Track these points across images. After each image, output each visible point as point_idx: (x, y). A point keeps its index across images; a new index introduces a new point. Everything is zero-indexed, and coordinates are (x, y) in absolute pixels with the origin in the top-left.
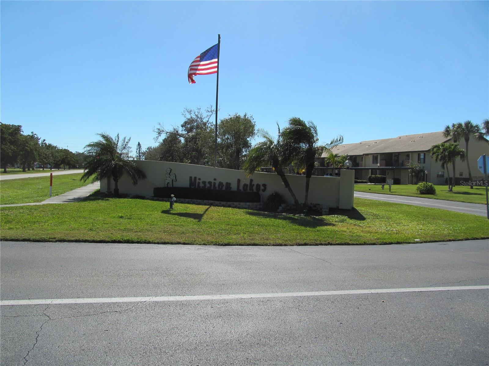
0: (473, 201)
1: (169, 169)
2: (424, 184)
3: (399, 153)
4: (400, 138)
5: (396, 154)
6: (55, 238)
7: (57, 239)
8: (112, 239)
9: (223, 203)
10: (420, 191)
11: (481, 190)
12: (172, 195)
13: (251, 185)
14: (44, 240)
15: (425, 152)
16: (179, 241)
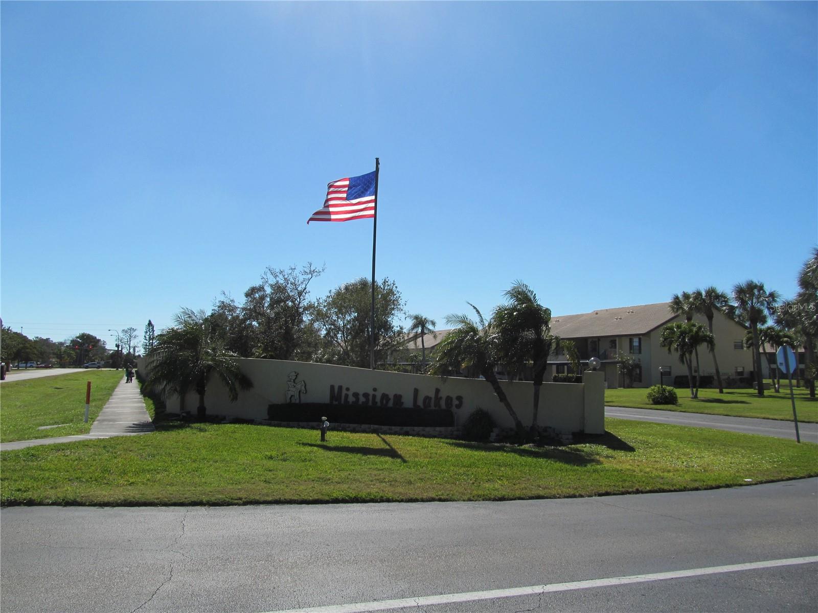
0: (743, 414)
1: (294, 374)
2: (659, 387)
3: (599, 338)
4: (597, 314)
5: (594, 340)
6: (240, 499)
7: (243, 500)
8: (333, 498)
9: (394, 428)
10: (653, 400)
11: (736, 395)
12: (324, 418)
13: (438, 399)
14: (225, 503)
15: (641, 337)
16: (434, 496)
